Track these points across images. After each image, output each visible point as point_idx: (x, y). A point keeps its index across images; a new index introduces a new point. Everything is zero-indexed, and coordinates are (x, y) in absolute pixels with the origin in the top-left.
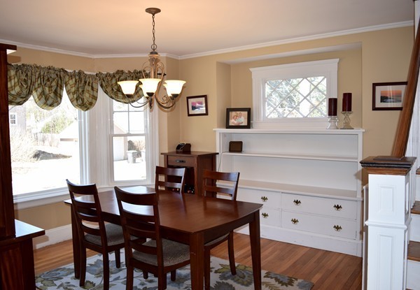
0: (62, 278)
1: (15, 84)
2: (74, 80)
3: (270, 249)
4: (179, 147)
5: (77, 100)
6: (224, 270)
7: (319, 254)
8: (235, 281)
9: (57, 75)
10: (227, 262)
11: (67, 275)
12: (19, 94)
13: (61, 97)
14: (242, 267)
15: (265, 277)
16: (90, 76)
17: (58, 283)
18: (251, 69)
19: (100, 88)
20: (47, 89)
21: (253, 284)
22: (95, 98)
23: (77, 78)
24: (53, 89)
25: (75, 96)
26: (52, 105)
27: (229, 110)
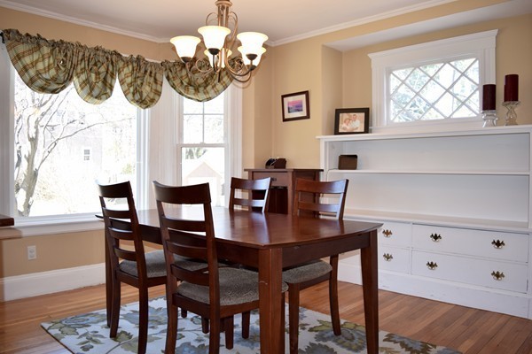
0: (88, 326)
1: (49, 66)
2: (130, 67)
3: (395, 305)
4: (269, 163)
5: (134, 94)
6: (324, 328)
7: (469, 314)
8: (339, 344)
9: (107, 58)
10: (328, 318)
11: (98, 322)
12: (54, 79)
13: (111, 88)
14: (352, 326)
15: (385, 340)
16: (152, 64)
17: (81, 331)
18: (370, 55)
19: (165, 81)
20: (93, 75)
21: (366, 350)
22: (158, 93)
23: (135, 65)
24: (102, 76)
25: (132, 89)
26: (98, 97)
27: (338, 112)
